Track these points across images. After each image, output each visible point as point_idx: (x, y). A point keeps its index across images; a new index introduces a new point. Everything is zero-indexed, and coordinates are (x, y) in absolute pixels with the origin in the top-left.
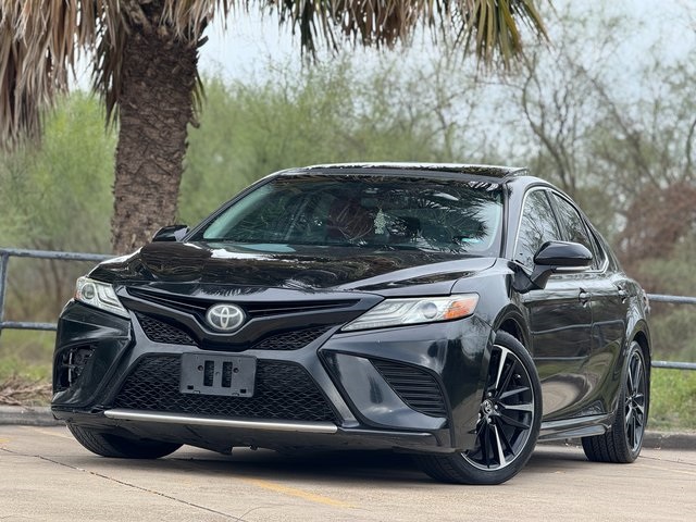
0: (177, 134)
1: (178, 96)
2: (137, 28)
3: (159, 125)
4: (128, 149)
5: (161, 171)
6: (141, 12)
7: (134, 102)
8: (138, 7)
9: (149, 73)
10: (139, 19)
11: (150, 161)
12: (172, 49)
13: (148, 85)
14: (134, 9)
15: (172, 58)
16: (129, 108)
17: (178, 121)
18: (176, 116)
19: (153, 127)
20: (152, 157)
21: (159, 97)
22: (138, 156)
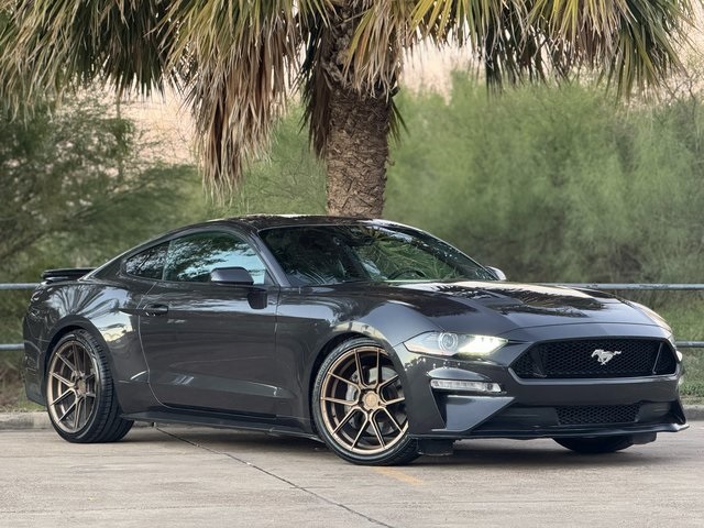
0: (376, 172)
1: (375, 140)
2: (337, 85)
3: (359, 166)
4: (335, 187)
5: (363, 204)
6: (338, 72)
7: (338, 146)
8: (336, 68)
9: (349, 122)
10: (338, 78)
11: (354, 196)
13: (348, 132)
14: (333, 70)
15: (367, 108)
16: (334, 153)
17: (375, 161)
18: (373, 156)
19: (355, 167)
20: (355, 192)
21: (358, 141)
22: (344, 193)
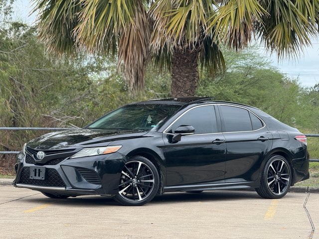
0: (188, 83)
1: (188, 70)
3: (181, 81)
11: (179, 93)
12: (184, 54)
13: (177, 67)
15: (185, 57)
16: (172, 75)
18: (187, 77)
19: (180, 81)
21: (181, 71)
